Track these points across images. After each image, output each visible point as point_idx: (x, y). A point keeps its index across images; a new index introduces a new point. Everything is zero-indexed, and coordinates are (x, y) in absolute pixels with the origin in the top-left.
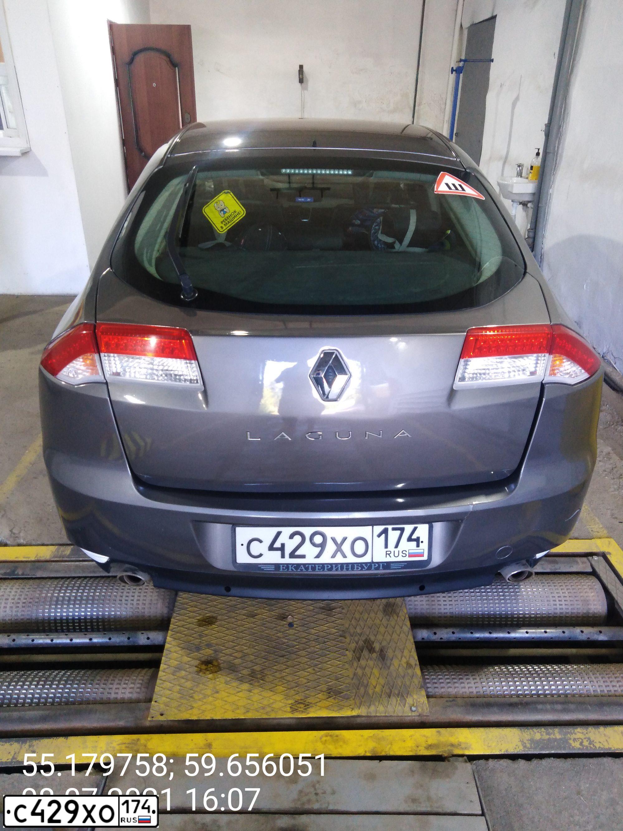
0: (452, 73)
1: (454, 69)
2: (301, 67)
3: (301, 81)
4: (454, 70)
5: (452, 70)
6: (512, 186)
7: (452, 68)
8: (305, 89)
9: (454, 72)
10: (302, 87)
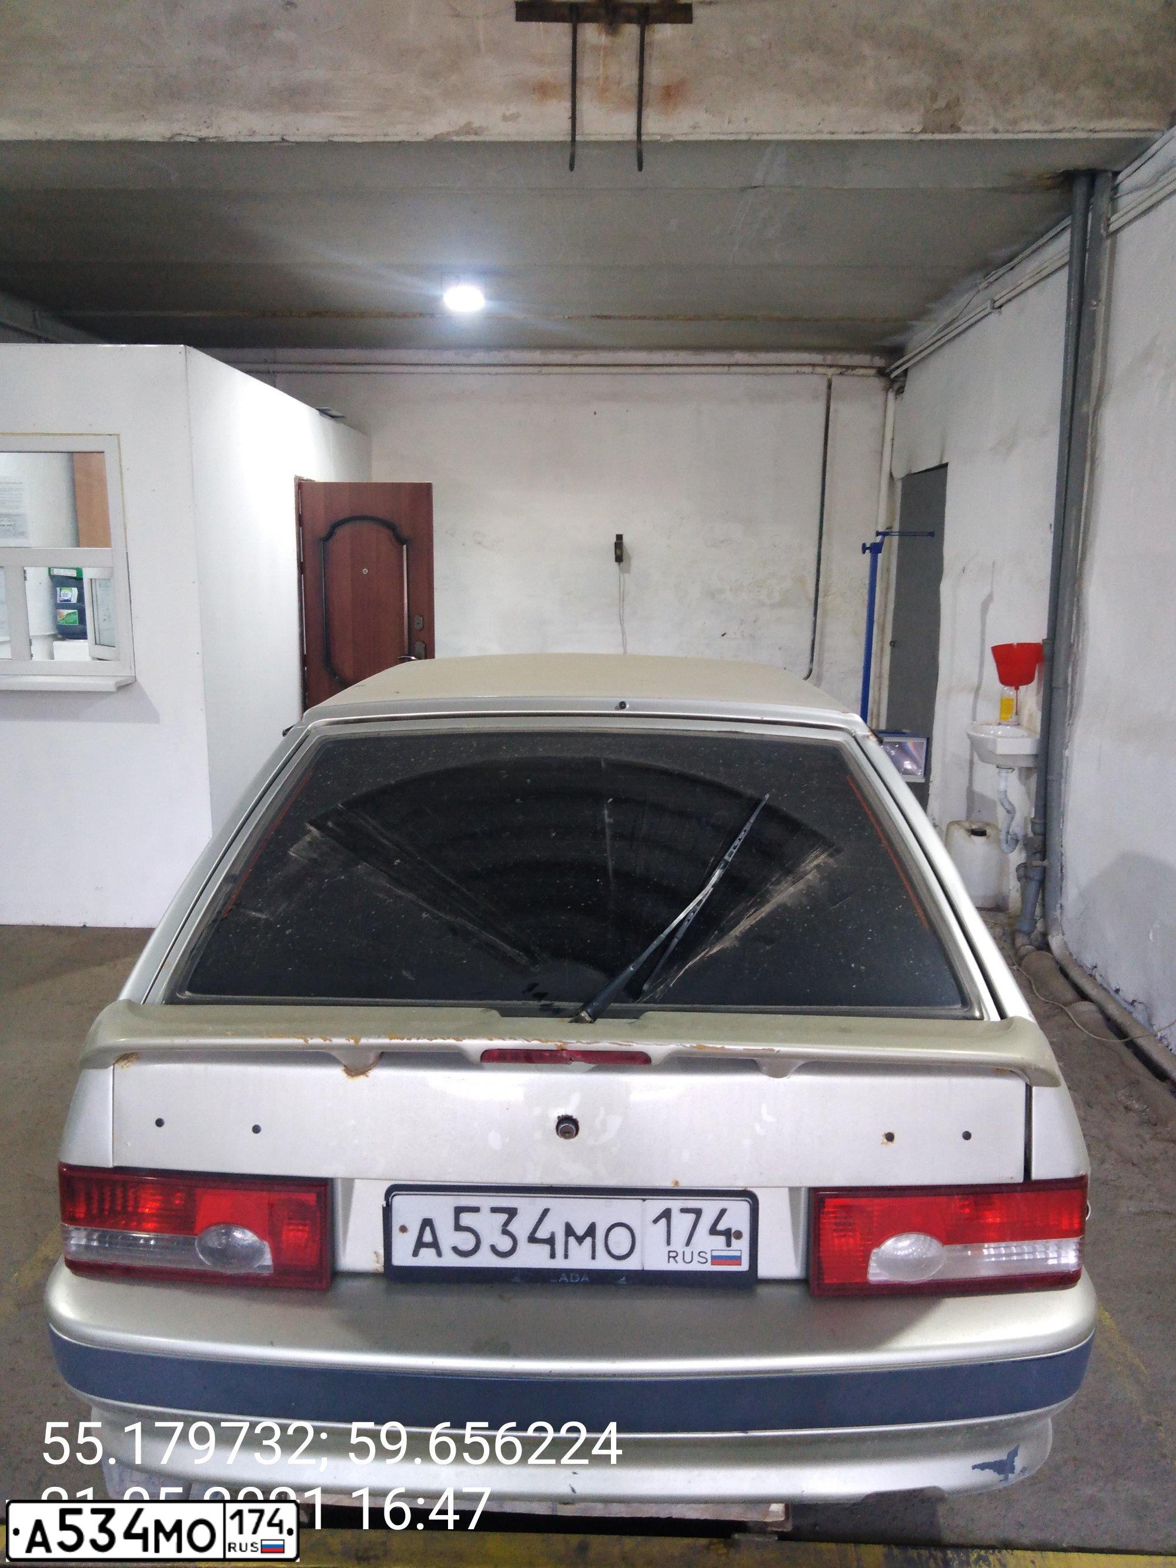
0: (864, 552)
1: (868, 545)
2: (619, 537)
3: (619, 559)
4: (868, 548)
5: (864, 548)
6: (995, 742)
7: (864, 545)
8: (626, 571)
9: (868, 551)
10: (620, 569)
